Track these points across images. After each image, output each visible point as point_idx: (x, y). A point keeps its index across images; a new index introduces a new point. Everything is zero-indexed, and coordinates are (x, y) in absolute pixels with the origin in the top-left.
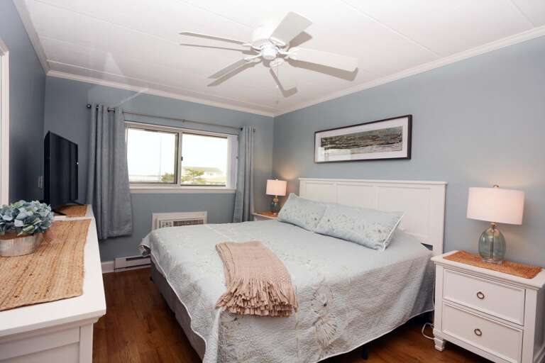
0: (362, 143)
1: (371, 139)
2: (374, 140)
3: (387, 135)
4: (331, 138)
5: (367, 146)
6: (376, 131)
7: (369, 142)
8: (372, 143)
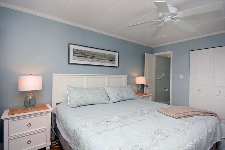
0: (100, 57)
1: (104, 57)
2: (105, 58)
3: (110, 57)
4: (81, 51)
5: (102, 59)
6: (106, 54)
7: (103, 58)
8: (105, 59)
